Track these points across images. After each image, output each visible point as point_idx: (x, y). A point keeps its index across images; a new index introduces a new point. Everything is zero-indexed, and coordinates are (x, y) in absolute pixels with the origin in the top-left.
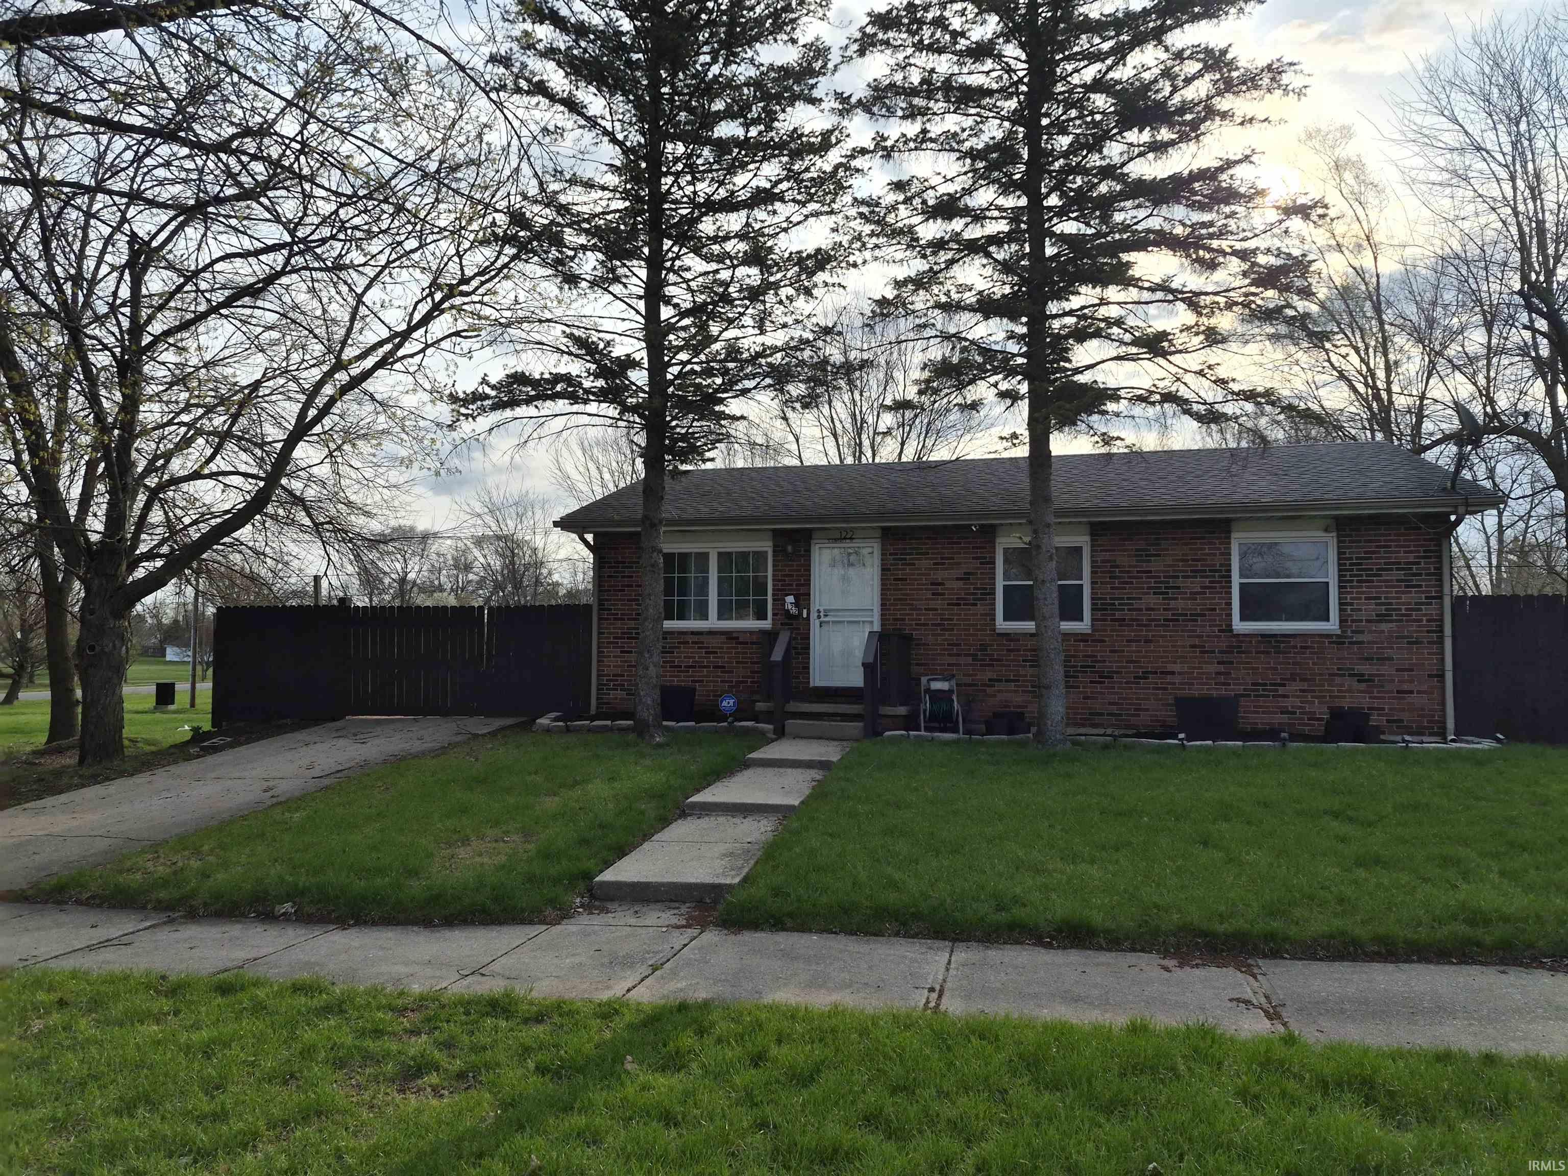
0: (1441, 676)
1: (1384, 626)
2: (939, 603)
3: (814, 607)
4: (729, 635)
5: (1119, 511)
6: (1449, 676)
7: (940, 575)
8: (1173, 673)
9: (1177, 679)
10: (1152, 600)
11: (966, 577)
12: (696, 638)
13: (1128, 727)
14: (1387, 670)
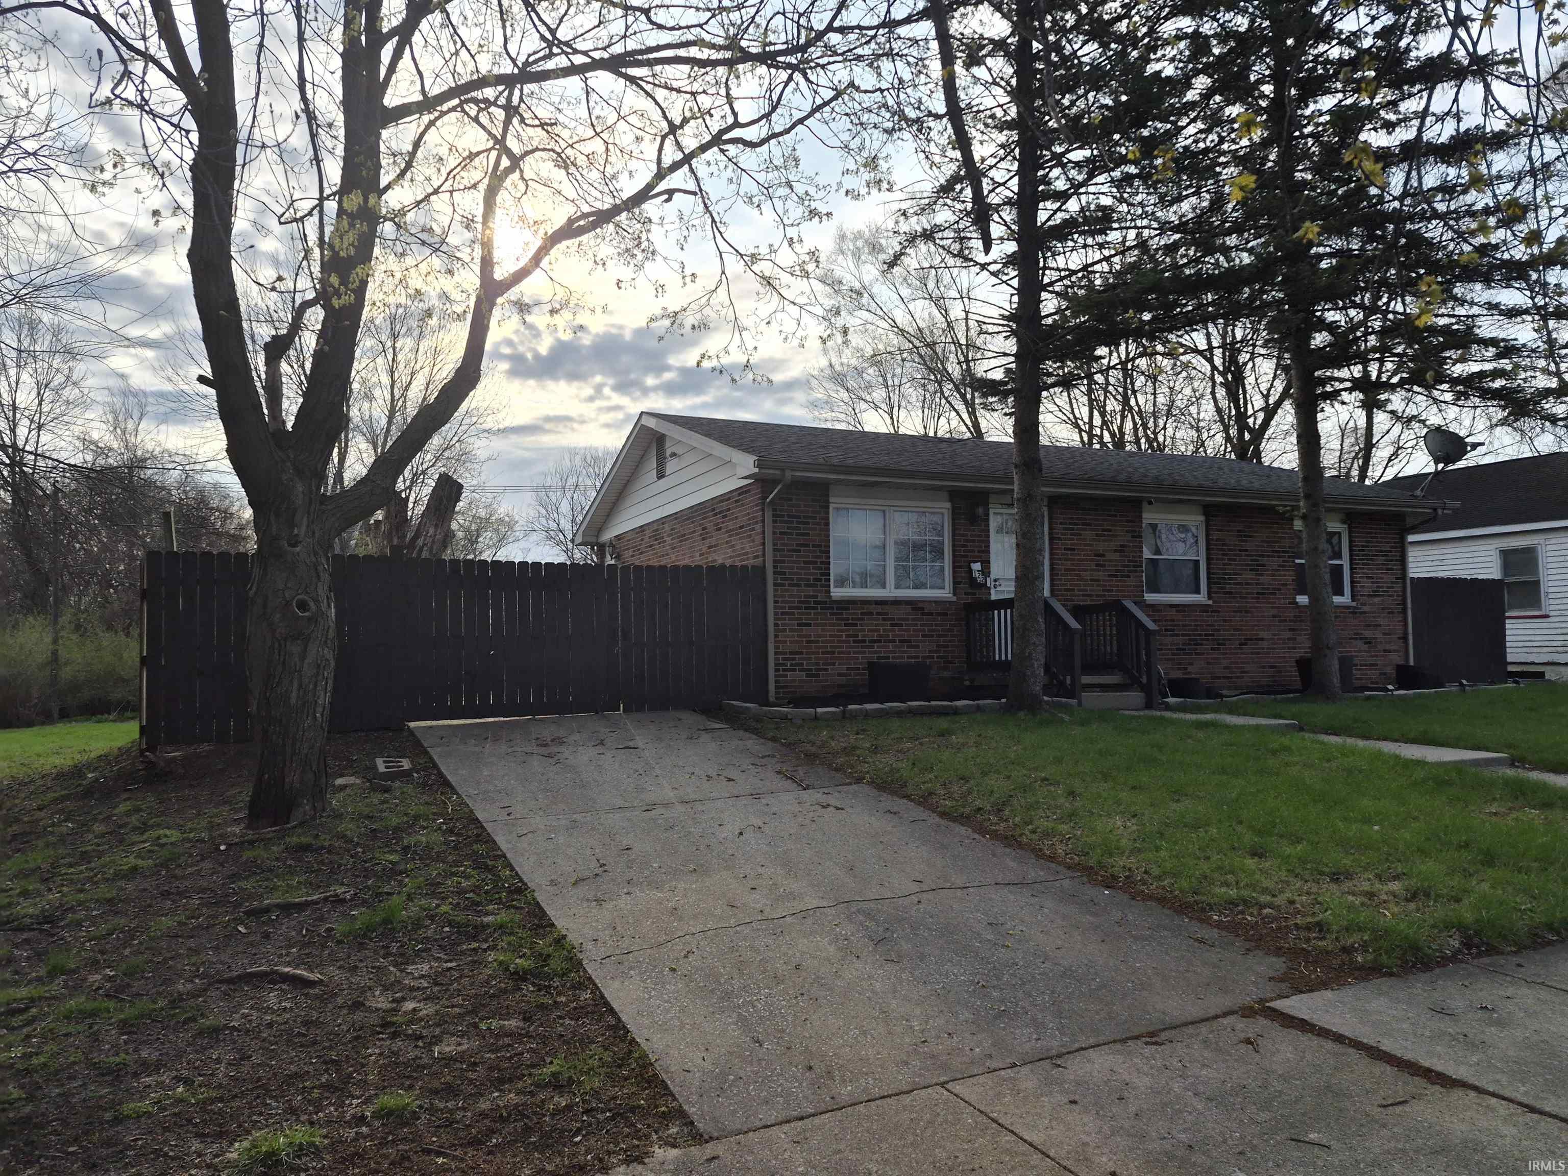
0: (1405, 638)
1: (1377, 600)
2: (1101, 575)
3: (993, 576)
4: (915, 605)
5: (1223, 491)
6: (1410, 637)
7: (1101, 547)
8: (1262, 639)
9: (1265, 644)
10: (1248, 576)
11: (1121, 549)
12: (879, 609)
13: (1236, 688)
14: (1379, 635)
